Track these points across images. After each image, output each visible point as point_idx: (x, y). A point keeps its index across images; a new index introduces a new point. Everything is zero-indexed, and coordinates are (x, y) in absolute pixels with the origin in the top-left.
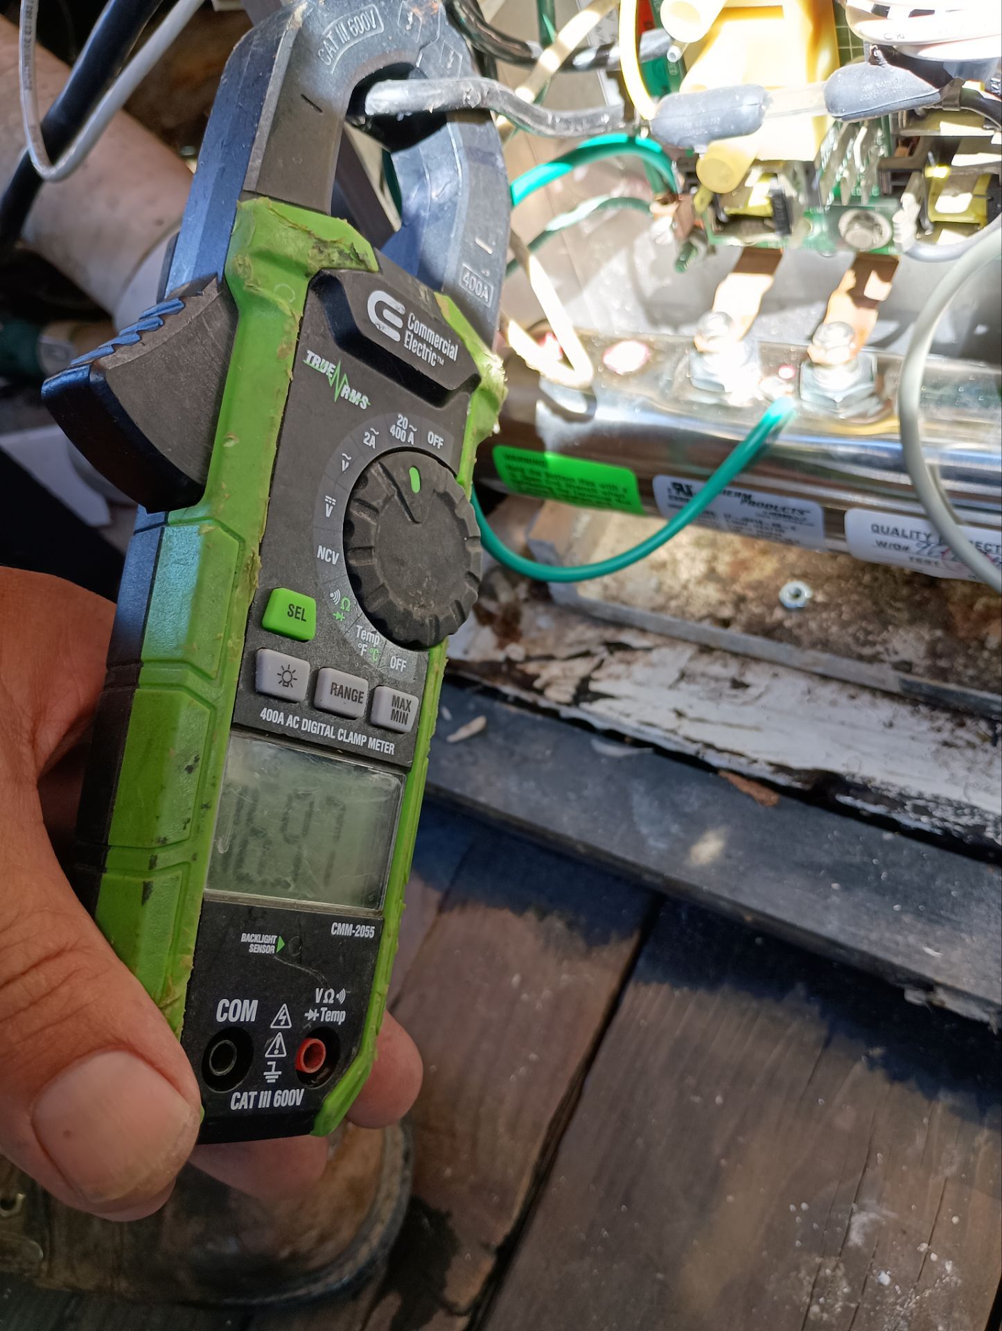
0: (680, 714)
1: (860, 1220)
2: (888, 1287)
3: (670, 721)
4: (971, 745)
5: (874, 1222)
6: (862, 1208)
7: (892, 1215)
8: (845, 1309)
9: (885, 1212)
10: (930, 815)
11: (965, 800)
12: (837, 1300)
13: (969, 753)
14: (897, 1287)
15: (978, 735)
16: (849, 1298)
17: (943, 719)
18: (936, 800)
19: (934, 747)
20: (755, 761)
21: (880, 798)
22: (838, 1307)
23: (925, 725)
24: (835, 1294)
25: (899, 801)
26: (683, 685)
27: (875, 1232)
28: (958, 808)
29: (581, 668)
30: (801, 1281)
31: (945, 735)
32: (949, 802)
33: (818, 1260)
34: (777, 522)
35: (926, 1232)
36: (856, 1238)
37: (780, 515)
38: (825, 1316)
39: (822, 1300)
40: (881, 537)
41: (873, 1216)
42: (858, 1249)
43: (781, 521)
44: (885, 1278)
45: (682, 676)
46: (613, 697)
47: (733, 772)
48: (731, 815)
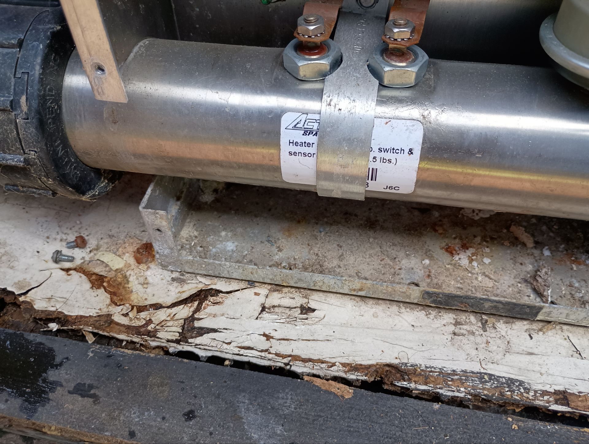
0: (268, 337)
3: (263, 344)
4: (470, 333)
11: (483, 370)
13: (472, 338)
18: (465, 374)
20: (334, 365)
26: (265, 315)
28: (480, 376)
29: (184, 312)
32: (475, 374)
45: (263, 309)
46: (215, 331)
47: (314, 376)
48: (321, 411)
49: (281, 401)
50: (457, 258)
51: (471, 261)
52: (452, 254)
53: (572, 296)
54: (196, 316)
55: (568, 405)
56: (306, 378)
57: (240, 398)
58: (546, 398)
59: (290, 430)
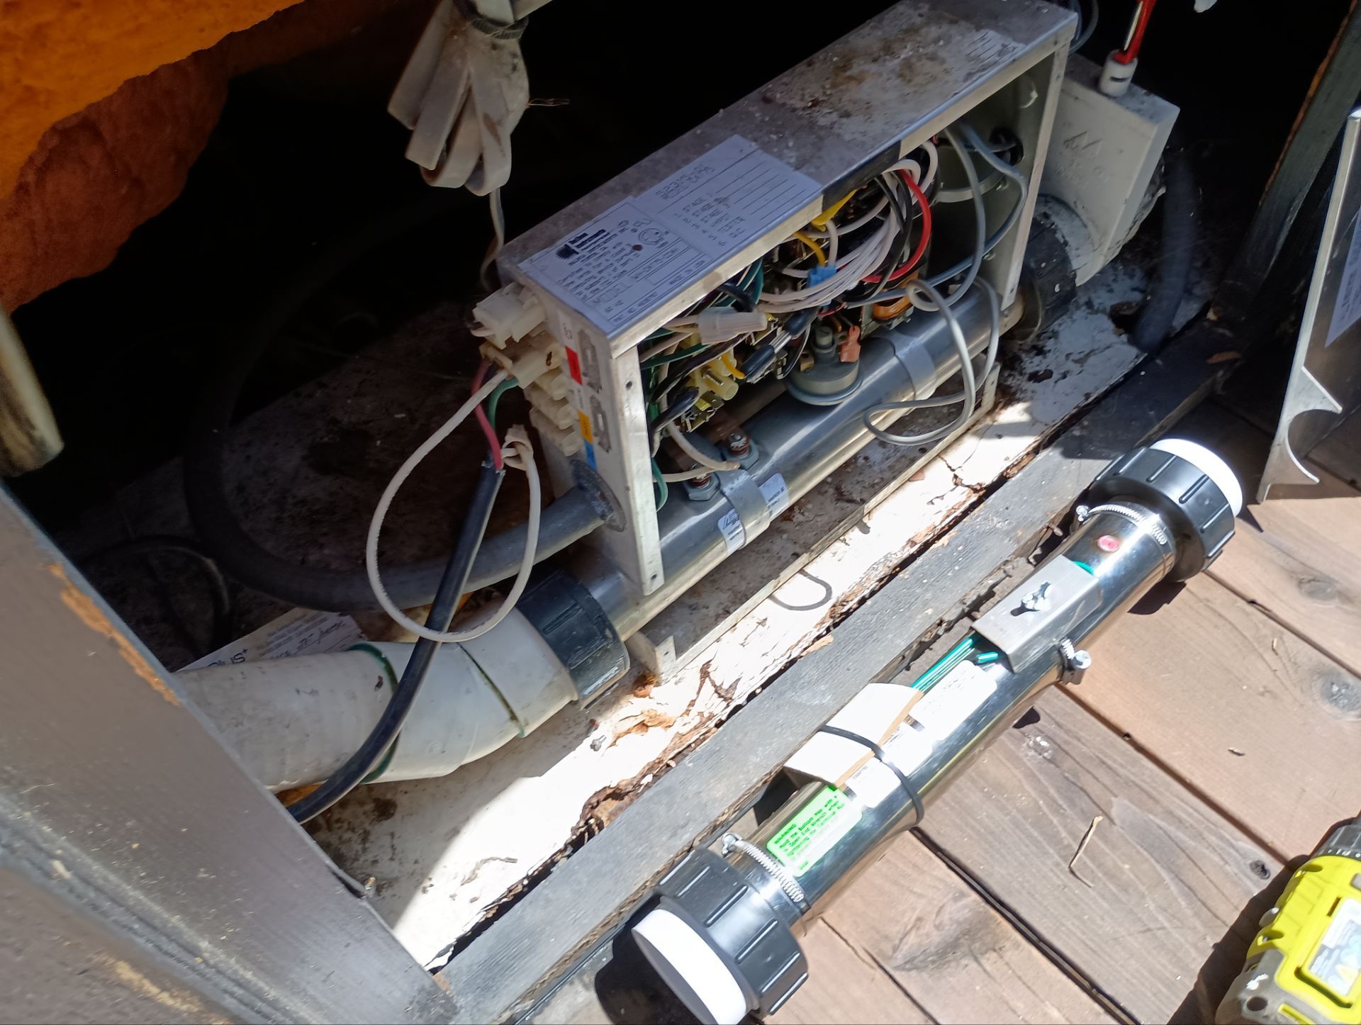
20: (806, 636)
46: (736, 682)
47: (805, 649)
48: (829, 659)
49: (807, 676)
50: (795, 520)
51: (803, 514)
52: (791, 520)
53: (864, 487)
54: (717, 685)
55: (916, 544)
56: (803, 654)
57: (788, 696)
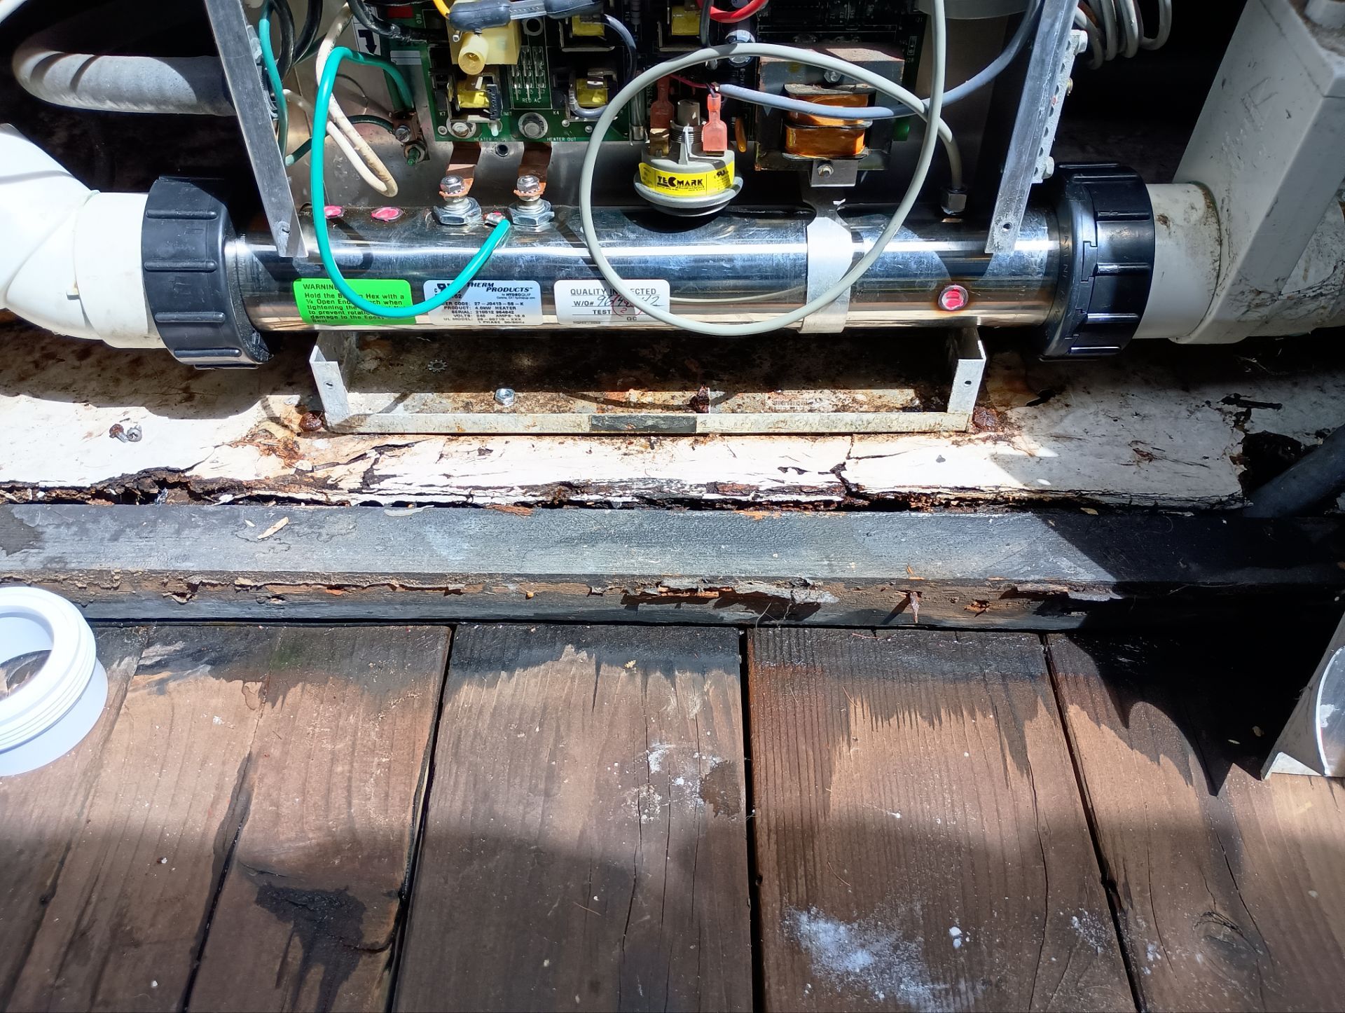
0: (448, 476)
1: (653, 757)
2: (684, 786)
4: (639, 452)
5: (662, 755)
6: (652, 751)
7: (673, 746)
8: (663, 809)
9: (667, 746)
10: (631, 489)
11: (647, 477)
12: (656, 807)
13: (640, 456)
14: (689, 783)
15: (641, 446)
16: (661, 803)
17: (618, 442)
18: (631, 480)
19: (620, 457)
21: (598, 489)
22: (658, 810)
23: (610, 448)
24: (654, 803)
25: (610, 487)
26: (444, 460)
27: (666, 760)
28: (644, 480)
29: (363, 466)
30: (629, 807)
31: (624, 450)
32: (640, 480)
33: (636, 790)
34: (511, 301)
35: (695, 746)
36: (655, 768)
37: (513, 295)
38: (652, 818)
39: (646, 811)
40: (577, 298)
41: (660, 752)
42: (659, 773)
43: (513, 300)
44: (680, 781)
45: (441, 456)
46: (395, 476)
47: (496, 504)
49: (466, 526)
54: (374, 467)
55: (718, 492)
56: (489, 507)
57: (427, 528)
58: (699, 489)
59: (476, 545)
